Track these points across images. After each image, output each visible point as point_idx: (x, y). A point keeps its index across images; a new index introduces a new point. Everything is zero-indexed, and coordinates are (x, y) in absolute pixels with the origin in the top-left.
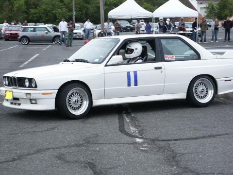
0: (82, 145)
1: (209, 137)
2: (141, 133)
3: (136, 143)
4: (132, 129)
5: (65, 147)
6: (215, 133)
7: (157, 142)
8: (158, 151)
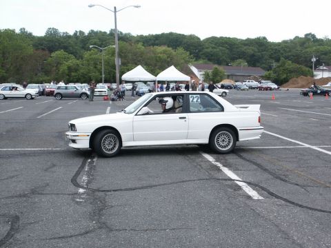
0: (25, 196)
1: (146, 187)
2: (89, 182)
3: (76, 194)
4: (85, 178)
5: (7, 198)
6: (154, 183)
7: (97, 193)
8: (91, 203)
